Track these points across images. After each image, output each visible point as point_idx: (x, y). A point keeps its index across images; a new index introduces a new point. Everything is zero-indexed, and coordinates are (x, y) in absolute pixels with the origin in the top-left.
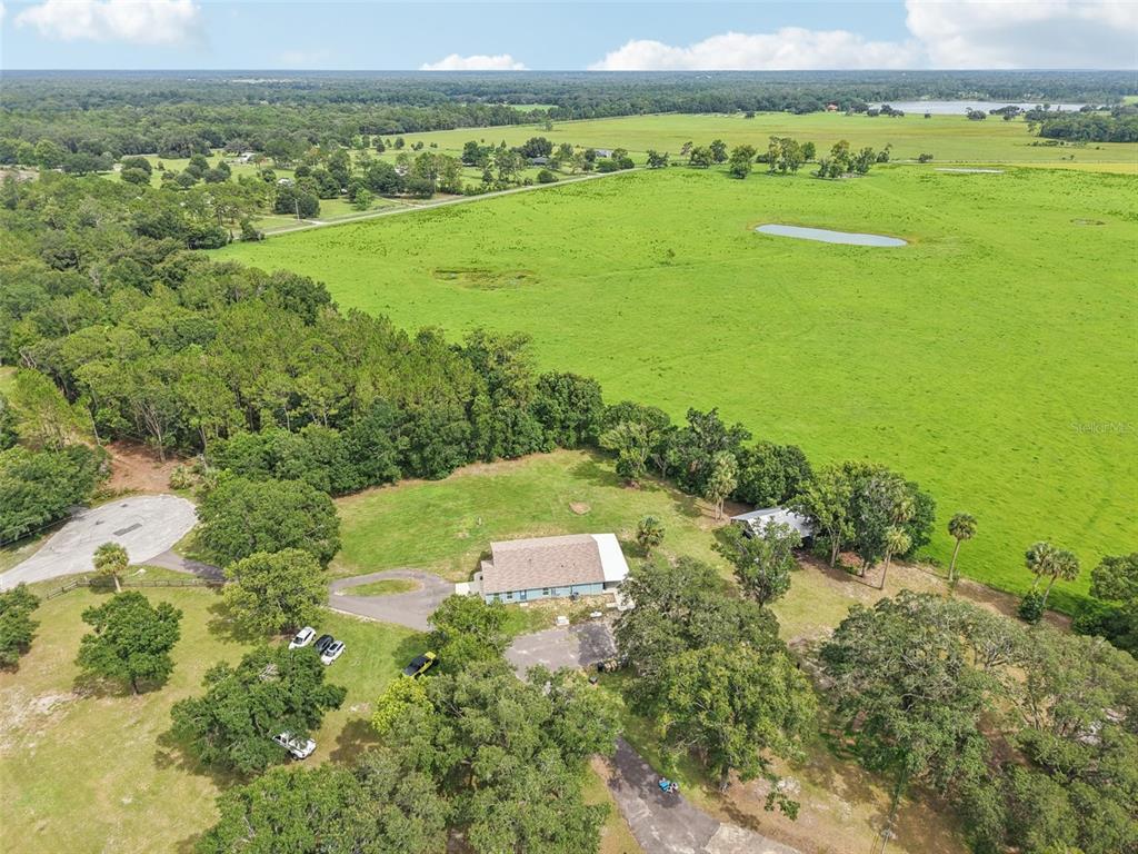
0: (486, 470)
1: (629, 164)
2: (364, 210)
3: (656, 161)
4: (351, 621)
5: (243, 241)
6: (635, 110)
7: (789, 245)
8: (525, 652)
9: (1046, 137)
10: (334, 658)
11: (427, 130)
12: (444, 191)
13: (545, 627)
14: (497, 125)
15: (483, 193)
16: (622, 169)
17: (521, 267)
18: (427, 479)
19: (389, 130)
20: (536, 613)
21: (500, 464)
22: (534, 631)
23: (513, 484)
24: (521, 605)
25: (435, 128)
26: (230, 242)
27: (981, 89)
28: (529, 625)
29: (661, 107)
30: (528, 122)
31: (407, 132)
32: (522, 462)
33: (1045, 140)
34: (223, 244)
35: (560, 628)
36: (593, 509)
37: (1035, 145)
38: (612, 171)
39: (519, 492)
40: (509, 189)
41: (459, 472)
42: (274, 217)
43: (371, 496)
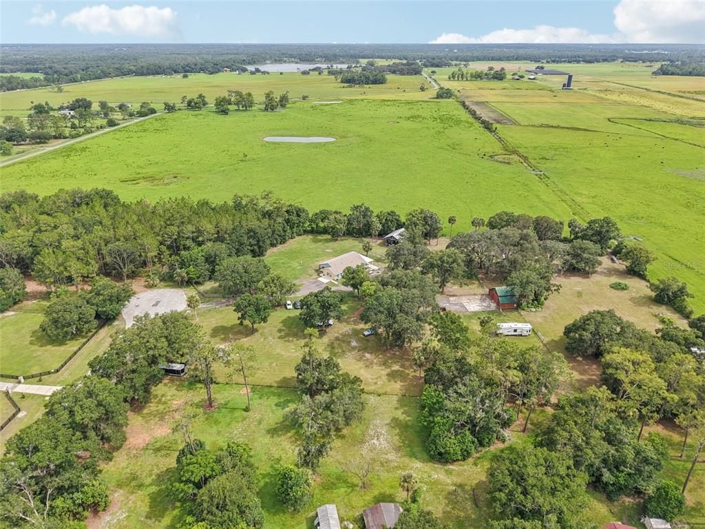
1: (153, 111)
3: (170, 108)
6: (105, 75)
7: (289, 146)
9: (345, 83)
12: (54, 138)
16: (149, 114)
27: (291, 56)
29: (122, 73)
33: (346, 85)
37: (343, 87)
38: (146, 116)
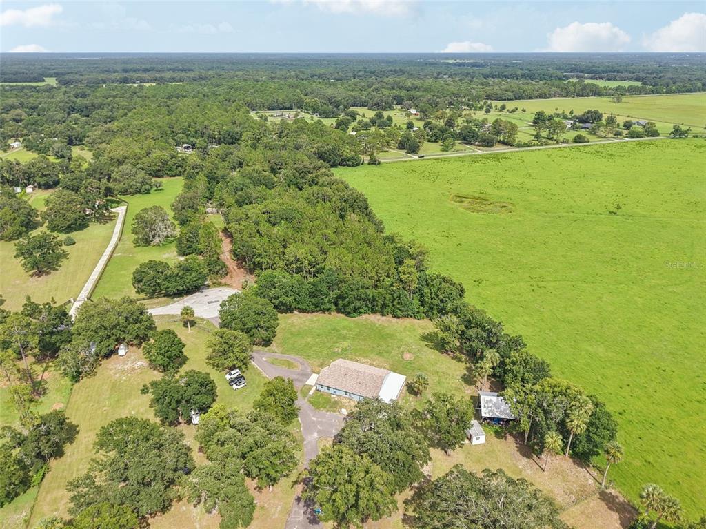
0: (379, 320)
1: (656, 134)
2: (447, 151)
3: (679, 133)
4: (259, 374)
5: (369, 164)
8: (315, 419)
10: (238, 387)
11: (531, 98)
12: (504, 143)
13: (334, 411)
14: (582, 96)
15: (528, 146)
16: (647, 136)
17: (509, 200)
18: (346, 315)
19: (504, 98)
20: (336, 402)
21: (388, 318)
22: (328, 411)
23: (385, 331)
24: (333, 396)
25: (536, 97)
26: (362, 164)
28: (327, 407)
30: (608, 95)
31: (516, 99)
32: (400, 321)
34: (358, 165)
35: (341, 414)
36: (414, 359)
38: (638, 137)
39: (384, 336)
40: (550, 144)
41: (364, 316)
42: (396, 151)
43: (316, 316)
